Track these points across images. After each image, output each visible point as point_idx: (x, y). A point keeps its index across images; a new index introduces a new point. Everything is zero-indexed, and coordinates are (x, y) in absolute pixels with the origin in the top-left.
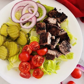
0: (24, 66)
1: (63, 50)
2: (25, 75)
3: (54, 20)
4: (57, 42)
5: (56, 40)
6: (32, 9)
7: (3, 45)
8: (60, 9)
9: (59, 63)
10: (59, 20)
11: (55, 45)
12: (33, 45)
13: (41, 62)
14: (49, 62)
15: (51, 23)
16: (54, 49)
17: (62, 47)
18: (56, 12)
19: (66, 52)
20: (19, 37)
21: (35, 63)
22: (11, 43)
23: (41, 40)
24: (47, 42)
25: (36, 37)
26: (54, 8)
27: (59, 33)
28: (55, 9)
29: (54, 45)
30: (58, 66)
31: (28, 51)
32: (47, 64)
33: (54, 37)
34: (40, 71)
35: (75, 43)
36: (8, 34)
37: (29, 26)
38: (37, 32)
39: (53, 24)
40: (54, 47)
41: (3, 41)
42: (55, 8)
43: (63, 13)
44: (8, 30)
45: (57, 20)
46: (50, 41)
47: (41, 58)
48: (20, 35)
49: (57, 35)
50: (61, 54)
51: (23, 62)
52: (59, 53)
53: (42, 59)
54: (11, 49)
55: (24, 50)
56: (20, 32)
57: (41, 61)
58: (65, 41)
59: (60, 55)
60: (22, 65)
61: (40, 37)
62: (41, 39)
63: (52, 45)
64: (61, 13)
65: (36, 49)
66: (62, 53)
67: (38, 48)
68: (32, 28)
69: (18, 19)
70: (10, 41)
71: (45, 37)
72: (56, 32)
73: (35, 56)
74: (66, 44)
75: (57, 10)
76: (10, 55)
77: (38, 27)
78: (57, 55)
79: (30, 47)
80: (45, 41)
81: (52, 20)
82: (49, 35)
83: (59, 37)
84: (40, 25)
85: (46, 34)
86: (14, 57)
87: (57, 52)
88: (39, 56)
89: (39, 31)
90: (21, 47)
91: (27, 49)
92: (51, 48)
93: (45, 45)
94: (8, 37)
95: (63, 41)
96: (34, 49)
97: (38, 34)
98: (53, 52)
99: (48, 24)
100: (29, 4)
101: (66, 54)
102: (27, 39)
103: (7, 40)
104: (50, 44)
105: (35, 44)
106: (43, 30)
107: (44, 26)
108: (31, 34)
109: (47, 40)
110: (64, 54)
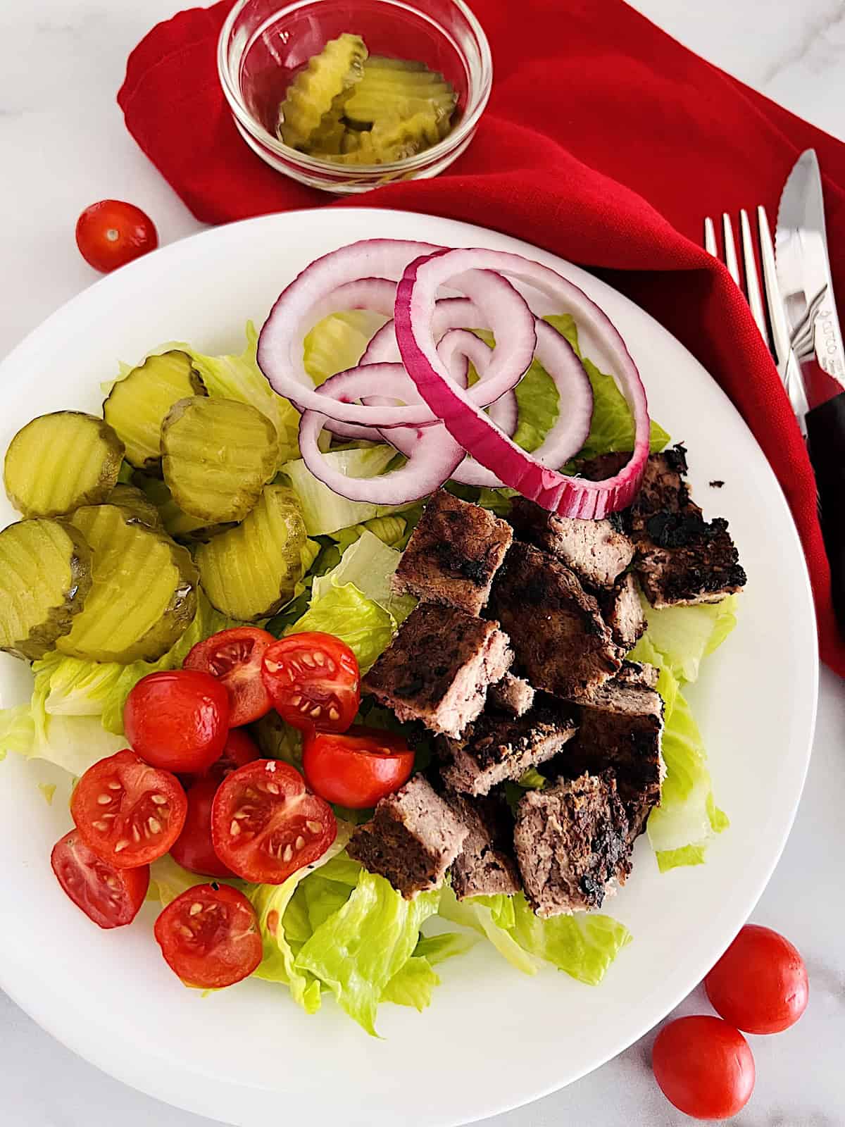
0: (128, 802)
1: (544, 851)
2: (91, 877)
3: (609, 540)
4: (529, 758)
5: (529, 735)
6: (480, 352)
7: (63, 518)
8: (720, 484)
9: (451, 947)
10: (655, 567)
11: (497, 773)
12: (306, 659)
13: (288, 856)
14: (368, 889)
15: (564, 560)
16: (468, 797)
17: (545, 818)
18: (669, 480)
19: (564, 887)
20: (236, 524)
21: (235, 829)
22: (141, 536)
23: (401, 657)
24: (435, 701)
25: (367, 609)
26: (669, 447)
27: (584, 685)
28: (676, 460)
29: (483, 767)
30: (423, 971)
31: (241, 687)
32: (332, 901)
33: (524, 697)
34: (237, 920)
35: (691, 856)
36: (158, 453)
37: (367, 476)
38: (401, 570)
39: (578, 571)
40: (483, 783)
41: (88, 482)
42: (681, 451)
43: (721, 524)
44: (186, 418)
45: (638, 557)
46: (472, 709)
47: (308, 810)
48: (251, 514)
49: (561, 685)
50: (504, 875)
51: (138, 754)
52: (495, 866)
53: (315, 828)
54: (112, 585)
55: (212, 658)
56: (270, 491)
57: (299, 840)
58: (604, 779)
59: (497, 882)
60: (117, 777)
61: (405, 626)
62: (400, 642)
63: (470, 750)
64: (708, 519)
65: (316, 712)
66: (518, 880)
67: (333, 713)
68: (390, 510)
69: (313, 374)
70: (137, 521)
71: (451, 648)
72: (566, 662)
73: (267, 768)
74: (598, 816)
75: (685, 474)
76: (66, 637)
77: (441, 531)
78: (467, 874)
79: (267, 662)
80: (423, 681)
81: (592, 534)
82: (492, 650)
83: (571, 720)
84: (466, 524)
85: (473, 628)
86: (95, 665)
87: (484, 844)
88: (304, 790)
89: (423, 574)
90: (203, 614)
91: (238, 667)
92: (449, 773)
93: (405, 718)
94: (148, 476)
95: (587, 773)
96: (297, 703)
97: (404, 590)
98: (446, 825)
99: (537, 552)
100: (474, 304)
101: (550, 908)
102: (289, 583)
103: (127, 496)
104: (459, 737)
105: (321, 664)
106: (460, 578)
107: (491, 551)
108: (347, 558)
109: (450, 685)
110: (536, 896)
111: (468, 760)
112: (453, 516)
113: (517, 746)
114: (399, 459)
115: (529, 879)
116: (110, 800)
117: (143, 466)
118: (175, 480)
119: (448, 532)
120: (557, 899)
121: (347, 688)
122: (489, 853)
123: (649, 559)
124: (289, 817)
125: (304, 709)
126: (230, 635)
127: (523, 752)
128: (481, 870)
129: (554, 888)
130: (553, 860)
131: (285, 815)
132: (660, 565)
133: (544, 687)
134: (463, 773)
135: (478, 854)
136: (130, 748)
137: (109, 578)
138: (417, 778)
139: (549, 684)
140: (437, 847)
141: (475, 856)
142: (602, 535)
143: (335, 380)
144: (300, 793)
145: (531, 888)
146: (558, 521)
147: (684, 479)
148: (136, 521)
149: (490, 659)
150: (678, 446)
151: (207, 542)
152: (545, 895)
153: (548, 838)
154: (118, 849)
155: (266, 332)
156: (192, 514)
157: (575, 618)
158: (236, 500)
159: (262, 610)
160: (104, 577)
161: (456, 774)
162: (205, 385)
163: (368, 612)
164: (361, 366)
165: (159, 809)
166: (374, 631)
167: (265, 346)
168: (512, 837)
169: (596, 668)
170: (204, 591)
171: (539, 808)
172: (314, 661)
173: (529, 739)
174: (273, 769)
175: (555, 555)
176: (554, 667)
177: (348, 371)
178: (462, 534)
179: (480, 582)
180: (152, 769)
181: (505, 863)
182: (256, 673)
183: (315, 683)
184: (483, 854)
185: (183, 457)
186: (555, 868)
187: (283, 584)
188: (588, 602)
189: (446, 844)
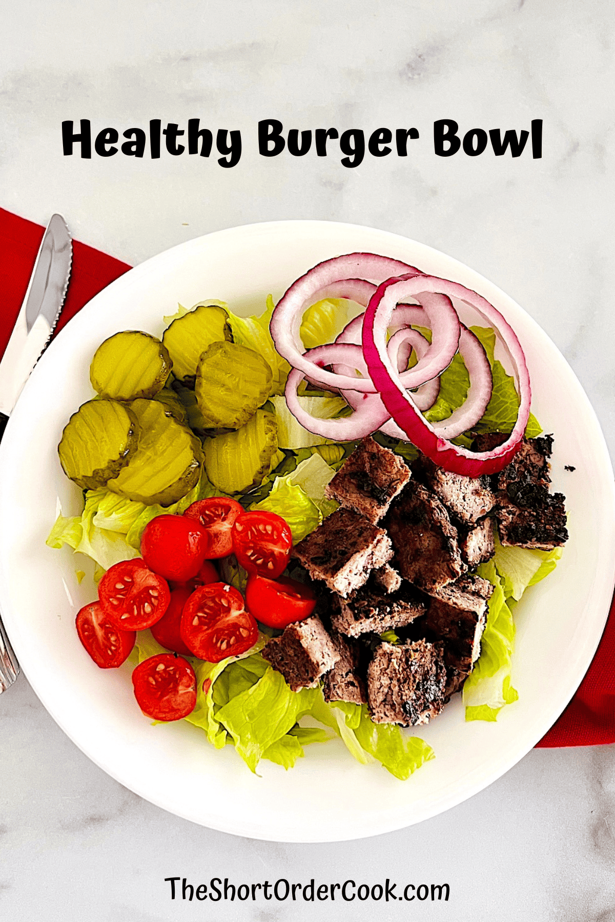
0: (134, 591)
1: (385, 681)
2: (100, 633)
3: (476, 492)
4: (388, 622)
5: (391, 606)
7: (126, 402)
8: (572, 469)
9: (314, 737)
10: (507, 517)
11: (365, 626)
12: (261, 527)
13: (224, 646)
14: (269, 681)
15: (442, 500)
16: (344, 636)
17: (390, 660)
18: (535, 459)
19: (393, 707)
20: (233, 430)
21: (195, 622)
22: (174, 426)
23: (320, 539)
24: (335, 570)
25: (305, 503)
26: (542, 436)
27: (434, 582)
28: (544, 446)
29: (357, 619)
30: (294, 746)
31: (217, 535)
32: (245, 684)
33: (394, 582)
34: (185, 680)
35: (490, 715)
36: (193, 373)
37: (324, 417)
38: (333, 484)
39: (450, 509)
40: (356, 629)
41: (146, 383)
42: (549, 440)
43: (560, 498)
44: (218, 356)
45: (497, 508)
46: (358, 581)
47: (243, 621)
48: (245, 425)
49: (419, 580)
50: (357, 691)
51: (146, 563)
52: (352, 684)
53: (244, 633)
54: (148, 453)
55: (203, 513)
56: (261, 414)
57: (233, 639)
58: (435, 647)
59: (352, 694)
60: (131, 574)
61: (327, 520)
62: (322, 529)
63: (351, 606)
64: (552, 492)
65: (259, 562)
66: (365, 696)
67: (270, 565)
68: (335, 442)
69: (303, 337)
71: (353, 540)
72: (426, 565)
73: (225, 589)
74: (426, 669)
75: (549, 457)
76: (115, 480)
77: (364, 464)
78: (334, 685)
79: (237, 524)
80: (330, 557)
81: (466, 486)
82: (378, 547)
83: (423, 604)
84: (381, 462)
85: (369, 531)
86: (128, 501)
87: (349, 668)
88: (243, 608)
89: (346, 489)
90: (201, 484)
91: (217, 522)
92: (336, 619)
93: (315, 577)
94: (184, 386)
95: (424, 640)
96: (249, 554)
97: (332, 497)
98: (327, 649)
99: (424, 490)
100: (424, 311)
101: (382, 718)
102: (261, 476)
103: (168, 397)
104: (345, 596)
105: (270, 532)
106: (369, 497)
107: (393, 484)
108: (300, 468)
109: (346, 563)
110: (374, 709)
111: (349, 612)
112: (373, 456)
113: (382, 611)
114: (347, 410)
115: (372, 697)
116: (123, 587)
117: (183, 380)
118: (203, 395)
119: (367, 465)
120: (387, 713)
121: (282, 551)
122: (351, 675)
123: (504, 510)
124: (230, 622)
125: (253, 558)
126: (216, 500)
127: (385, 616)
128: (343, 684)
129: (387, 706)
130: (390, 688)
131: (228, 621)
132: (511, 516)
133: (409, 578)
134: (345, 620)
135: (344, 674)
136: (142, 558)
137: (148, 448)
138: (315, 617)
139: (412, 577)
140: (318, 661)
141: (342, 675)
142: (474, 488)
143: (317, 350)
144: (240, 609)
145: (372, 703)
146: (443, 473)
147: (548, 460)
148: (172, 415)
149: (376, 553)
150: (548, 436)
151: (213, 437)
152: (380, 709)
153: (389, 673)
154: (123, 617)
155: (280, 307)
156: (208, 417)
157: (438, 538)
158: (238, 415)
159: (240, 489)
160: (145, 447)
161: (340, 621)
162: (233, 334)
163: (305, 506)
164: (336, 344)
165: (153, 599)
166: (308, 519)
167: (277, 317)
168: (367, 668)
169: (444, 573)
170: (205, 469)
171: (388, 653)
172: (265, 530)
173: (390, 608)
174: (228, 590)
175: (436, 495)
176: (418, 567)
177: (326, 345)
178: (377, 469)
179: (382, 502)
180: (153, 574)
181: (359, 683)
182: (228, 528)
183: (263, 543)
184: (347, 674)
185: (210, 380)
186: (390, 693)
187: (256, 476)
188: (450, 530)
189: (324, 661)
